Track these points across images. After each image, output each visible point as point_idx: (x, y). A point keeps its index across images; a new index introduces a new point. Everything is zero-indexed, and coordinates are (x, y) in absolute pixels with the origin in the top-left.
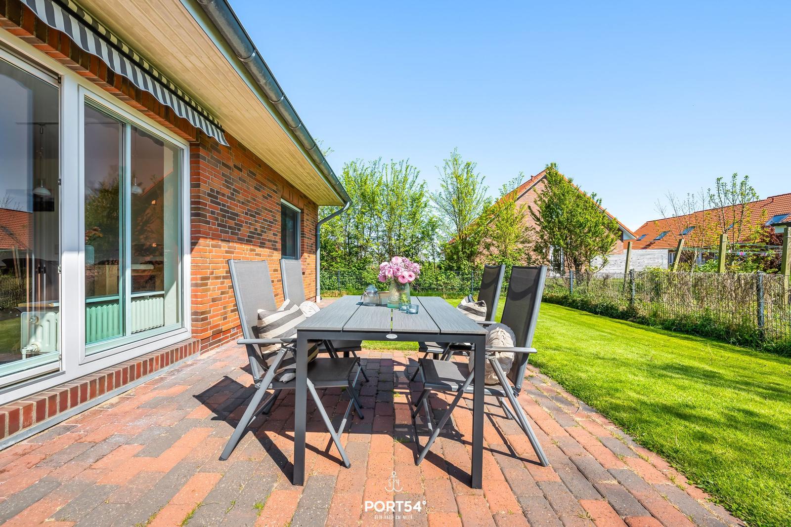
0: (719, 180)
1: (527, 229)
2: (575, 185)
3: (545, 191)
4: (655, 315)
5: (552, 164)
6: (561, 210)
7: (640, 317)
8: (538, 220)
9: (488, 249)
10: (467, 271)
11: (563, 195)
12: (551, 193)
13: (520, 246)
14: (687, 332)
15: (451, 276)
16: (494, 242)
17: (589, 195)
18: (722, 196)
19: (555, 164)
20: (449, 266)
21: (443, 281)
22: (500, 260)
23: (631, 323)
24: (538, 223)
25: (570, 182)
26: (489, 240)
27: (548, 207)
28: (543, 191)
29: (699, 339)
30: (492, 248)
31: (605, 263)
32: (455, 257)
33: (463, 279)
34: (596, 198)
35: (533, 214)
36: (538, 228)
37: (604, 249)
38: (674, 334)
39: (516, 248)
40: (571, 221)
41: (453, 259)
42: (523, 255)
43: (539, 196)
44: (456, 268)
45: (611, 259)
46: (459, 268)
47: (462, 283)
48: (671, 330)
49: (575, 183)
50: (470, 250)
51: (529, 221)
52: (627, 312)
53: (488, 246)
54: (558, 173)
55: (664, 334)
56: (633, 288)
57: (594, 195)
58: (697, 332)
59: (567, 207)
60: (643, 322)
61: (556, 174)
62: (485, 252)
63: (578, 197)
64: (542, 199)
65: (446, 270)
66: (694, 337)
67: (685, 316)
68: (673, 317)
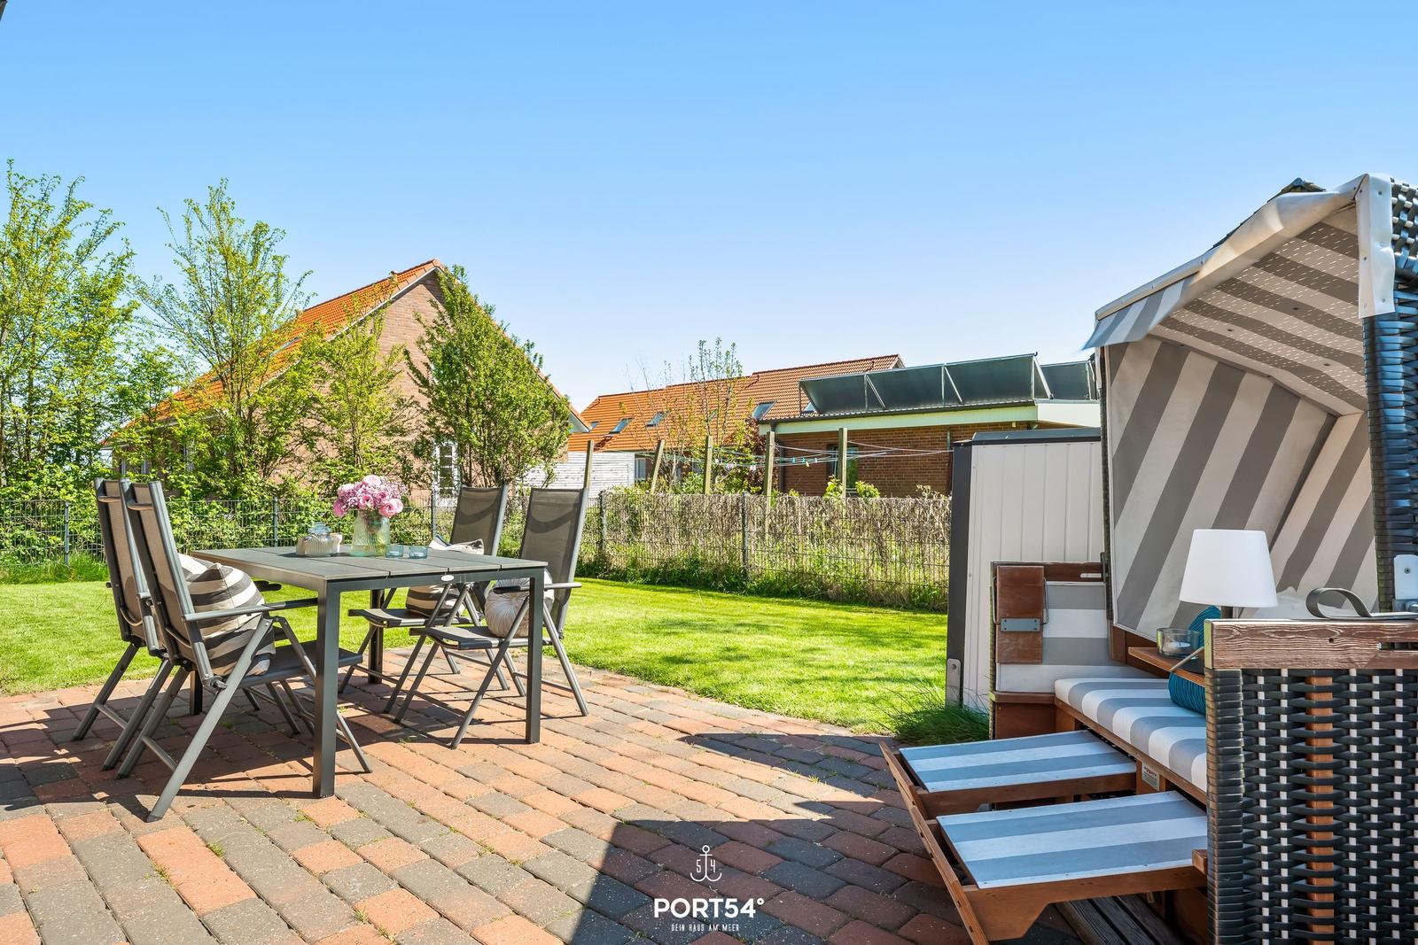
0: (702, 343)
1: (400, 402)
2: (497, 322)
3: (440, 322)
4: (634, 564)
5: (455, 267)
6: (473, 369)
7: (613, 570)
8: (425, 383)
9: (312, 445)
10: (256, 500)
11: (477, 337)
12: (451, 330)
13: (385, 441)
14: (673, 584)
15: (210, 514)
16: (327, 429)
17: (521, 344)
18: (705, 370)
19: (463, 269)
20: (205, 485)
21: (187, 526)
22: (342, 473)
23: (602, 581)
24: (425, 390)
25: (489, 311)
26: (310, 424)
27: (447, 357)
28: (435, 322)
29: (686, 590)
30: (321, 444)
31: (548, 478)
32: (225, 463)
33: (246, 521)
34: (533, 351)
35: (415, 370)
36: (425, 402)
37: (547, 452)
38: (658, 588)
39: (376, 444)
40: (492, 394)
41: (220, 468)
42: (394, 461)
43: (428, 333)
44: (225, 492)
45: (559, 469)
46: (235, 491)
47: (242, 530)
48: (654, 584)
49: (497, 318)
50: (266, 446)
51: (406, 386)
52: (595, 562)
53: (308, 438)
54: (469, 290)
55: (647, 589)
56: (605, 522)
57: (530, 346)
58: (684, 582)
59: (486, 365)
60: (620, 577)
61: (464, 291)
62: (302, 451)
63: (504, 346)
64: (433, 338)
65: (196, 497)
66: (681, 589)
67: (671, 561)
68: (655, 564)
